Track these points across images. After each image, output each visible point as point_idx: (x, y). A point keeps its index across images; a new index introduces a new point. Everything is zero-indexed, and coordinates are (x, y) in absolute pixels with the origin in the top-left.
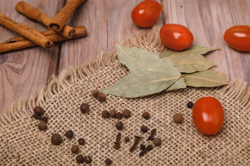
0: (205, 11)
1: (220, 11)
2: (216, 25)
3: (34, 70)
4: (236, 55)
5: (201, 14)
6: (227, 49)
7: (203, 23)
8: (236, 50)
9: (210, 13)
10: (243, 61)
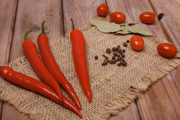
0: (129, 10)
1: (136, 10)
2: (135, 15)
3: (54, 33)
4: (145, 25)
5: (127, 12)
6: (141, 24)
7: (129, 14)
8: (145, 23)
9: (131, 11)
10: (149, 28)
